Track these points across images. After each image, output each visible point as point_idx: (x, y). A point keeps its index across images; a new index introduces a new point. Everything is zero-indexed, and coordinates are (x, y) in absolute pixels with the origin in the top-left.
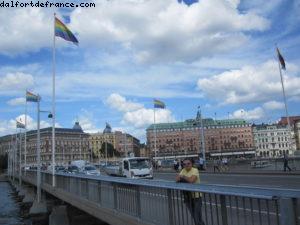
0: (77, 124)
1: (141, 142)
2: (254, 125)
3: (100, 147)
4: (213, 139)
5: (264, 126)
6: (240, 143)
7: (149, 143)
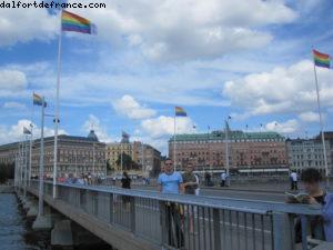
0: (92, 132)
1: (162, 155)
2: (289, 140)
3: (116, 159)
4: (242, 154)
5: (299, 141)
6: (272, 159)
7: (171, 155)
